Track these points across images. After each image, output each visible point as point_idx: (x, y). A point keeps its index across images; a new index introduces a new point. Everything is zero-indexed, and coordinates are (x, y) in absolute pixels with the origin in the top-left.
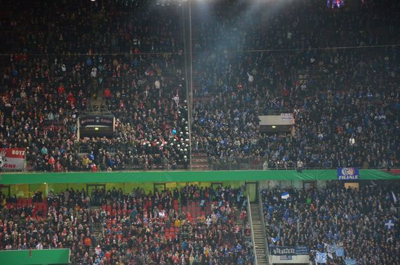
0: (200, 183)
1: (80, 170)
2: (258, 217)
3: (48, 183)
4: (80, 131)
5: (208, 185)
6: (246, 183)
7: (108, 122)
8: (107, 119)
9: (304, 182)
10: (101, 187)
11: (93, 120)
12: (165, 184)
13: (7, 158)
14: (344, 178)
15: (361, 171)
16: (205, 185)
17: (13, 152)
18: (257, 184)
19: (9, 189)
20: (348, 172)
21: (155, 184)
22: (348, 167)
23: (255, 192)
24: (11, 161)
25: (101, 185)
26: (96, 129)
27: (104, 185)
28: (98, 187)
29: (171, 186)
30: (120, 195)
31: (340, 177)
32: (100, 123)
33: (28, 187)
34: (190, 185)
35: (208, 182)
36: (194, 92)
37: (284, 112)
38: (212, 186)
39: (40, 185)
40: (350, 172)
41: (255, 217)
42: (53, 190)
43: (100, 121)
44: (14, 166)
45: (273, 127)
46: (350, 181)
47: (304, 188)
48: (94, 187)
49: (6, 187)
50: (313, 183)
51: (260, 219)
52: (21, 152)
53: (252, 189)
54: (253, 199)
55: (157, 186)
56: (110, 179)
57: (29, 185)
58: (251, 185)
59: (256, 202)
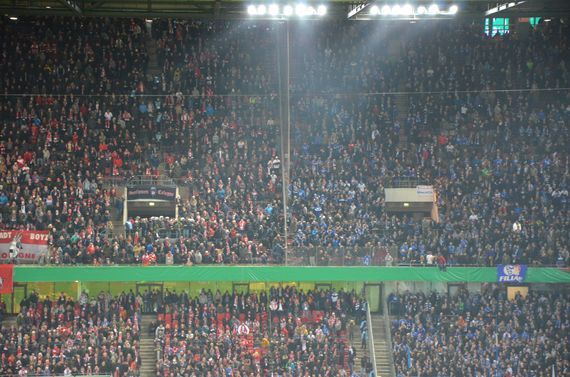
0: (299, 285)
1: (127, 262)
2: (382, 334)
3: (82, 281)
4: (128, 208)
5: (311, 287)
6: (365, 285)
7: (170, 194)
8: (167, 190)
9: (449, 285)
10: (156, 288)
11: (147, 192)
12: (248, 284)
13: (23, 245)
14: (506, 279)
15: (530, 271)
16: (306, 288)
17: (32, 237)
18: (381, 286)
19: (26, 289)
20: (512, 272)
21: (234, 285)
22: (511, 263)
23: (377, 297)
24: (28, 248)
25: (157, 285)
26: (152, 204)
27: (162, 286)
28: (152, 288)
29: (257, 287)
30: (183, 301)
31: (501, 278)
32: (157, 196)
33: (52, 287)
34: (284, 286)
35: (310, 282)
36: (292, 153)
37: (421, 184)
38: (316, 288)
39: (68, 283)
40: (516, 270)
41: (377, 334)
42: (87, 291)
43: (157, 194)
44: (33, 256)
45: (406, 205)
46: (515, 284)
47: (448, 293)
48: (147, 288)
49: (21, 286)
50: (462, 286)
51: (385, 338)
52: (42, 236)
53: (373, 294)
54: (376, 308)
55: (236, 287)
56: (170, 276)
57: (54, 284)
58: (372, 288)
59: (379, 312)
